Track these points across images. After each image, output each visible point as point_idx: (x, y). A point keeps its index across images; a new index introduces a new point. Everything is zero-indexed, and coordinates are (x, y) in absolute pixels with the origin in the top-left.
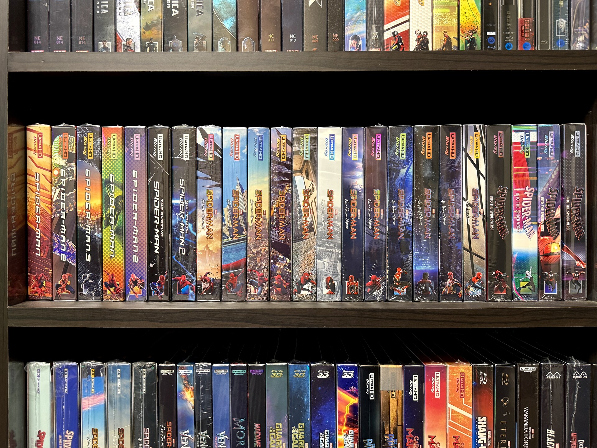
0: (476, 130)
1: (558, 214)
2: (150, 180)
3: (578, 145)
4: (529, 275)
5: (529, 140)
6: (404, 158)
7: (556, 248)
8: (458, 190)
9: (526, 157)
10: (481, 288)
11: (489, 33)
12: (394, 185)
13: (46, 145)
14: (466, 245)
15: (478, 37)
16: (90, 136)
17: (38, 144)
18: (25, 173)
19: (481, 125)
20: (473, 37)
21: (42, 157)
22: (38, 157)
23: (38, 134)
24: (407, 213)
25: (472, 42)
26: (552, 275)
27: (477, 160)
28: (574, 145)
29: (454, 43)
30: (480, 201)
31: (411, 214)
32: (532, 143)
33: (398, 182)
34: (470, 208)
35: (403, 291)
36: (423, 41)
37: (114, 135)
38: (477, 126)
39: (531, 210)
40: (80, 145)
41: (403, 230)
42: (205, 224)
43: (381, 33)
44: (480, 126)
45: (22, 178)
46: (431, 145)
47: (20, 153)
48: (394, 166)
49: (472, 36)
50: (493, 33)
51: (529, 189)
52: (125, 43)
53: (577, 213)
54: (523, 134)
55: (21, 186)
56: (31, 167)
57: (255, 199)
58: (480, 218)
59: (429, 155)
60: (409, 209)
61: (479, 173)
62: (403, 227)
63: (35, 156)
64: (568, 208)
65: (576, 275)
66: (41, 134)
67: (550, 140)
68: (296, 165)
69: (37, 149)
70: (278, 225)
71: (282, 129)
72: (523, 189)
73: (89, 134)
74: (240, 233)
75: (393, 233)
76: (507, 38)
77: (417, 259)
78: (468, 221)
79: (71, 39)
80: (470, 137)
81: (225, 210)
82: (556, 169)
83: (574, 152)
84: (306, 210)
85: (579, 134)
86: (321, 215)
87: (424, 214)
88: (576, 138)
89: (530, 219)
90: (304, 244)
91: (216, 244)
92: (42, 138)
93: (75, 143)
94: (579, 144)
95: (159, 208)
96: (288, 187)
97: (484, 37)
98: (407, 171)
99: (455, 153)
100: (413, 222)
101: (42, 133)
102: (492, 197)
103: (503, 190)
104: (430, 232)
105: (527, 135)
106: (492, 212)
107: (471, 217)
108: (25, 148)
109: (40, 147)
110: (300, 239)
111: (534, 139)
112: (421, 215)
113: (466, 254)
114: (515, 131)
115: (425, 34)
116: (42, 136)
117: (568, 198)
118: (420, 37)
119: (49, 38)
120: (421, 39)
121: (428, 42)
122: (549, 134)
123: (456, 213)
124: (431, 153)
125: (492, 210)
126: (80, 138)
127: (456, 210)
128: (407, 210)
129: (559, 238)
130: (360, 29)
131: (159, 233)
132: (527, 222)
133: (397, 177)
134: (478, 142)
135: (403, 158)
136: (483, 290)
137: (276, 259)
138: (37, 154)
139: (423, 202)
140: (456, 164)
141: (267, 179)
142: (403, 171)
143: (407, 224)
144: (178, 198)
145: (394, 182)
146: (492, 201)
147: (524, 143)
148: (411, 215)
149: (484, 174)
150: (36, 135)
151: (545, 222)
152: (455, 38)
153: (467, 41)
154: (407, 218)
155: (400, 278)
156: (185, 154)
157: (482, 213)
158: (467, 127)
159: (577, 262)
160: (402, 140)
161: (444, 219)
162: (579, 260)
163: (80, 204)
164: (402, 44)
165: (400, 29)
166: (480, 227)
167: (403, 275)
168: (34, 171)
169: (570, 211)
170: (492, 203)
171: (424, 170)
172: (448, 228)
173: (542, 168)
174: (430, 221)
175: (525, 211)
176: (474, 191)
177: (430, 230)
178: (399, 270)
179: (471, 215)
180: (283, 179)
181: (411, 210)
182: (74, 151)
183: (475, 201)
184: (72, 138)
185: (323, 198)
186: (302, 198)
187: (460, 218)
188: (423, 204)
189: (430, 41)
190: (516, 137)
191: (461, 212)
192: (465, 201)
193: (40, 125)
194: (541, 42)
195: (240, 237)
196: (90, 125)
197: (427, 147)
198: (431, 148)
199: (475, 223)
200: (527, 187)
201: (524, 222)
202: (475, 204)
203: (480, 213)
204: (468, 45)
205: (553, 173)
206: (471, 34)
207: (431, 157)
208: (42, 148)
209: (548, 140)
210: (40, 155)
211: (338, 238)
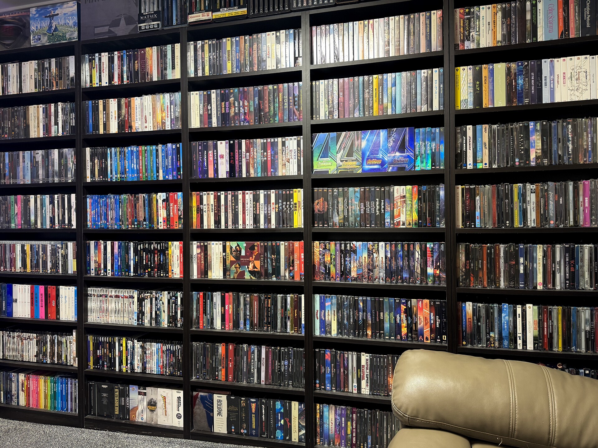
2: (341, 254)
4: (431, 278)
7: (438, 272)
8: (414, 258)
9: (430, 250)
12: (398, 256)
13: (318, 246)
14: (416, 271)
17: (316, 246)
20: (416, 222)
26: (437, 279)
27: (418, 251)
30: (419, 261)
34: (417, 262)
35: (401, 281)
38: (418, 243)
39: (432, 263)
40: (325, 246)
41: (400, 267)
43: (394, 221)
48: (398, 252)
50: (421, 221)
56: (315, 251)
59: (406, 250)
60: (402, 262)
61: (419, 254)
63: (316, 248)
67: (436, 246)
72: (430, 258)
73: (327, 243)
75: (397, 268)
77: (404, 274)
83: (442, 249)
87: (405, 263)
88: (442, 246)
91: (356, 269)
95: (343, 260)
96: (372, 256)
97: (419, 222)
98: (401, 253)
100: (403, 265)
103: (425, 258)
104: (407, 268)
108: (314, 246)
111: (432, 246)
113: (416, 273)
114: (428, 243)
115: (404, 222)
126: (325, 244)
127: (413, 263)
129: (439, 270)
130: (389, 220)
131: (343, 266)
132: (431, 266)
133: (398, 254)
134: (418, 247)
135: (400, 250)
136: (420, 281)
137: (369, 273)
144: (347, 258)
146: (422, 261)
150: (316, 243)
151: (435, 266)
154: (401, 264)
157: (419, 263)
158: (416, 243)
159: (443, 276)
160: (400, 245)
161: (410, 265)
163: (326, 259)
165: (398, 220)
166: (419, 266)
171: (405, 253)
172: (412, 267)
173: (434, 253)
174: (407, 265)
175: (430, 263)
178: (399, 276)
185: (380, 259)
187: (414, 265)
188: (405, 261)
190: (428, 246)
193: (316, 241)
196: (327, 241)
205: (437, 254)
211: (384, 268)
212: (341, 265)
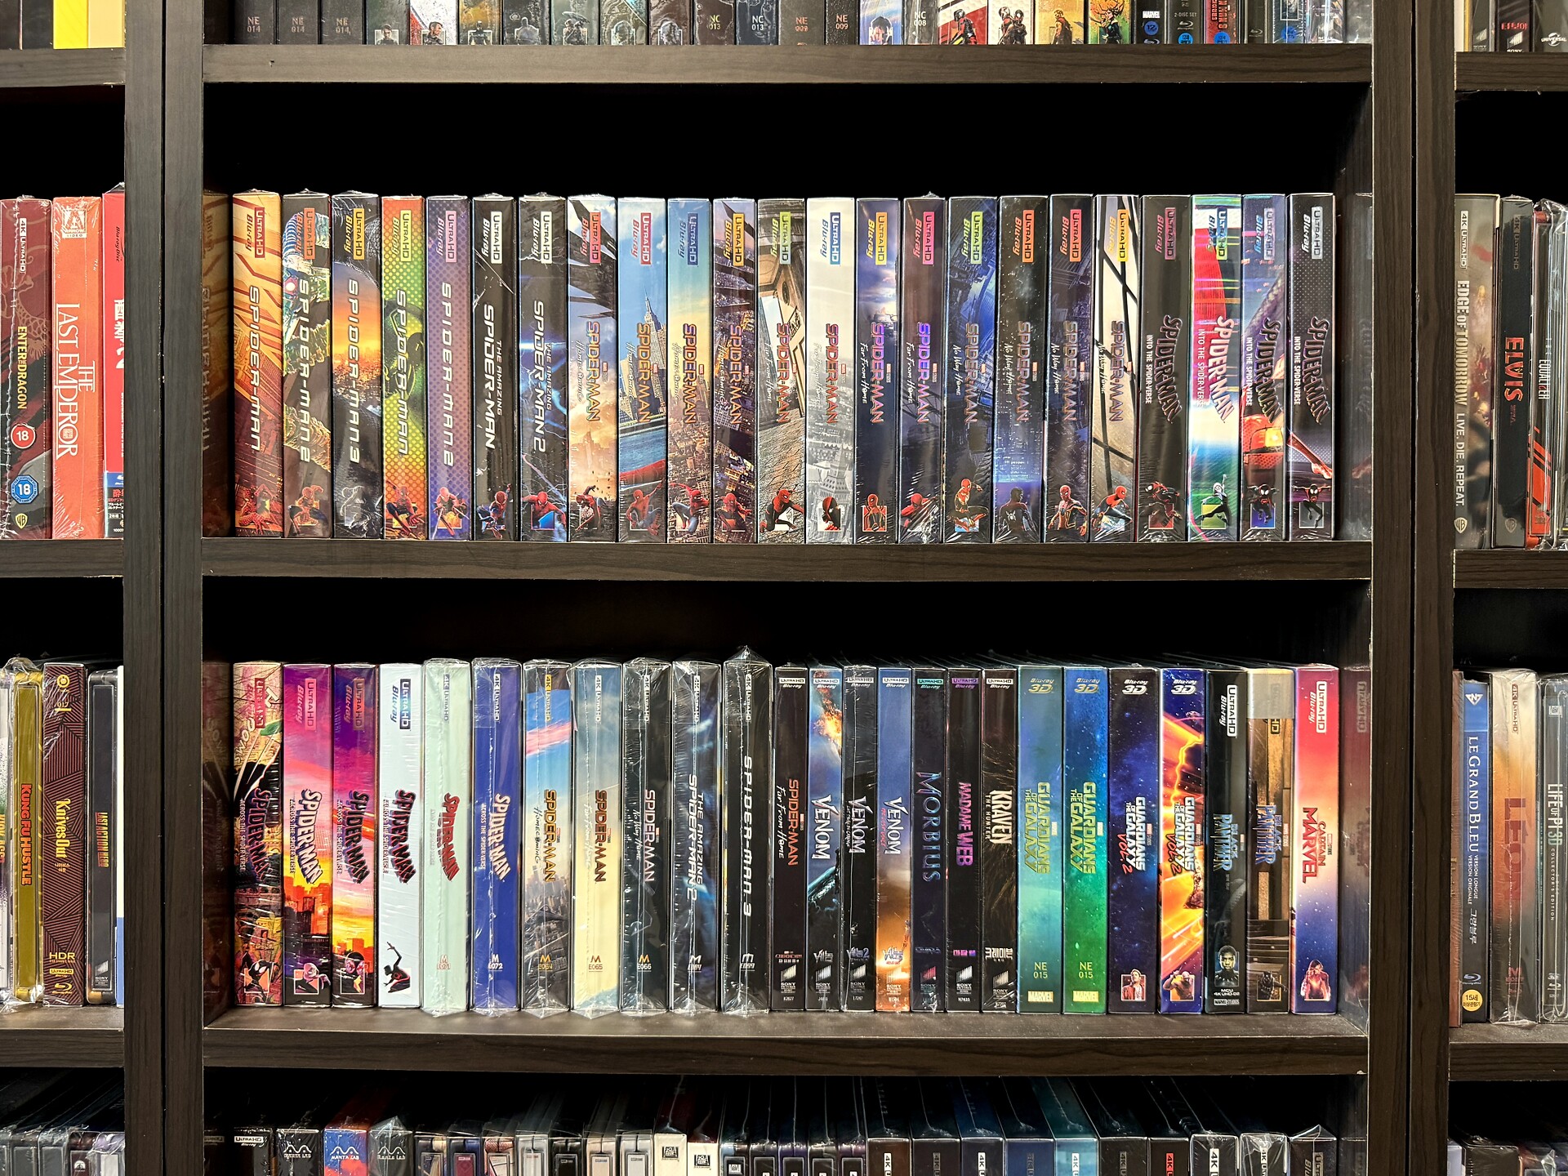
0: (1121, 206)
1: (1279, 371)
2: (475, 302)
3: (1318, 236)
4: (1220, 491)
5: (1226, 225)
6: (979, 262)
7: (1275, 438)
8: (1084, 325)
9: (1219, 258)
10: (1124, 518)
11: (1146, 15)
12: (959, 314)
13: (272, 232)
14: (1097, 431)
15: (1124, 23)
16: (359, 215)
17: (256, 230)
18: (229, 286)
19: (1132, 196)
20: (1115, 21)
21: (263, 256)
22: (256, 256)
23: (256, 210)
24: (983, 371)
25: (1113, 31)
26: (1267, 492)
27: (1123, 264)
28: (1310, 235)
29: (1077, 35)
30: (1126, 346)
31: (991, 373)
32: (1231, 231)
33: (967, 310)
34: (1106, 359)
35: (974, 525)
36: (1015, 31)
37: (407, 213)
38: (1125, 197)
39: (1228, 363)
40: (338, 233)
41: (975, 405)
42: (585, 392)
43: (931, 14)
44: (1130, 199)
45: (223, 296)
46: (1031, 236)
47: (219, 249)
48: (959, 277)
49: (1112, 19)
50: (1155, 14)
51: (1223, 321)
52: (427, 31)
53: (1315, 370)
54: (1213, 213)
55: (220, 313)
56: (242, 275)
57: (683, 343)
58: (1126, 379)
59: (1028, 255)
60: (988, 362)
61: (1126, 289)
62: (974, 399)
63: (249, 254)
64: (1298, 360)
65: (1312, 491)
66: (260, 211)
67: (1269, 226)
68: (764, 277)
69: (253, 241)
70: (728, 395)
71: (734, 202)
72: (1212, 323)
73: (355, 210)
74: (654, 410)
75: (957, 411)
76: (1181, 23)
77: (1002, 461)
78: (1101, 386)
79: (320, 24)
80: (1110, 219)
81: (624, 364)
82: (1276, 284)
83: (1310, 249)
84: (783, 365)
85: (1320, 214)
86: (814, 375)
87: (1016, 372)
88: (1313, 221)
89: (1225, 380)
90: (781, 432)
91: (606, 432)
92: (263, 218)
93: (327, 229)
94: (1320, 233)
95: (494, 359)
96: (747, 318)
97: (1138, 22)
98: (985, 287)
99: (1080, 250)
100: (994, 390)
101: (263, 209)
102: (1150, 338)
103: (1173, 325)
104: (1027, 408)
105: (1222, 215)
106: (1149, 367)
107: (1109, 378)
108: (230, 238)
109: (260, 236)
110: (774, 422)
111: (1234, 222)
112: (1010, 374)
113: (1098, 452)
114: (1198, 207)
115: (1019, 15)
116: (263, 214)
117: (1298, 339)
118: (1008, 20)
119: (277, 22)
120: (1011, 26)
121: (1024, 32)
122: (1265, 213)
123: (1079, 370)
124: (1032, 251)
125: (1150, 363)
126: (339, 219)
127: (1079, 364)
128: (983, 366)
129: (1280, 420)
130: (891, 5)
131: (494, 409)
132: (1218, 387)
133: (964, 298)
134: (1125, 228)
135: (977, 260)
136: (1127, 520)
137: (724, 463)
138: (253, 249)
139: (1015, 349)
140: (1081, 273)
141: (706, 302)
142: (976, 287)
143: (983, 394)
144: (530, 338)
145: (959, 309)
146: (1150, 346)
147: (1215, 230)
148: (991, 375)
149: (1136, 294)
150: (251, 212)
151: (1254, 386)
152: (1079, 23)
153: (1105, 30)
154: (983, 381)
155: (967, 500)
156: (544, 251)
157: (1129, 369)
158: (1104, 201)
159: (1314, 467)
160: (975, 223)
161: (1056, 382)
162: (1318, 462)
163: (339, 349)
164: (973, 36)
166: (1126, 396)
167: (973, 491)
168: (248, 284)
169: (1300, 364)
170: (1150, 350)
171: (1018, 286)
172: (1064, 400)
173: (1248, 280)
174: (1027, 386)
175: (1215, 365)
176: (1116, 326)
177: (1027, 403)
178: (966, 485)
179: (1108, 373)
180: (737, 302)
181: (992, 365)
182: (326, 245)
183: (1115, 346)
184: (323, 218)
185: (817, 341)
186: (775, 342)
187: (1086, 380)
188: (1014, 353)
189: (1028, 29)
190: (1201, 219)
191: (1090, 369)
192: (1098, 345)
193: (258, 192)
194: (1249, 33)
195: (655, 418)
196: (357, 194)
197: (1024, 239)
198: (1031, 241)
199: (1116, 390)
200: (1221, 318)
201: (1212, 387)
202: (1118, 352)
203: (1125, 369)
204: (1105, 37)
205: (1272, 290)
206: (1111, 15)
207: (1031, 260)
208: (263, 238)
209: (1263, 224)
210: (260, 251)
211: (847, 421)
212: (476, 395)
